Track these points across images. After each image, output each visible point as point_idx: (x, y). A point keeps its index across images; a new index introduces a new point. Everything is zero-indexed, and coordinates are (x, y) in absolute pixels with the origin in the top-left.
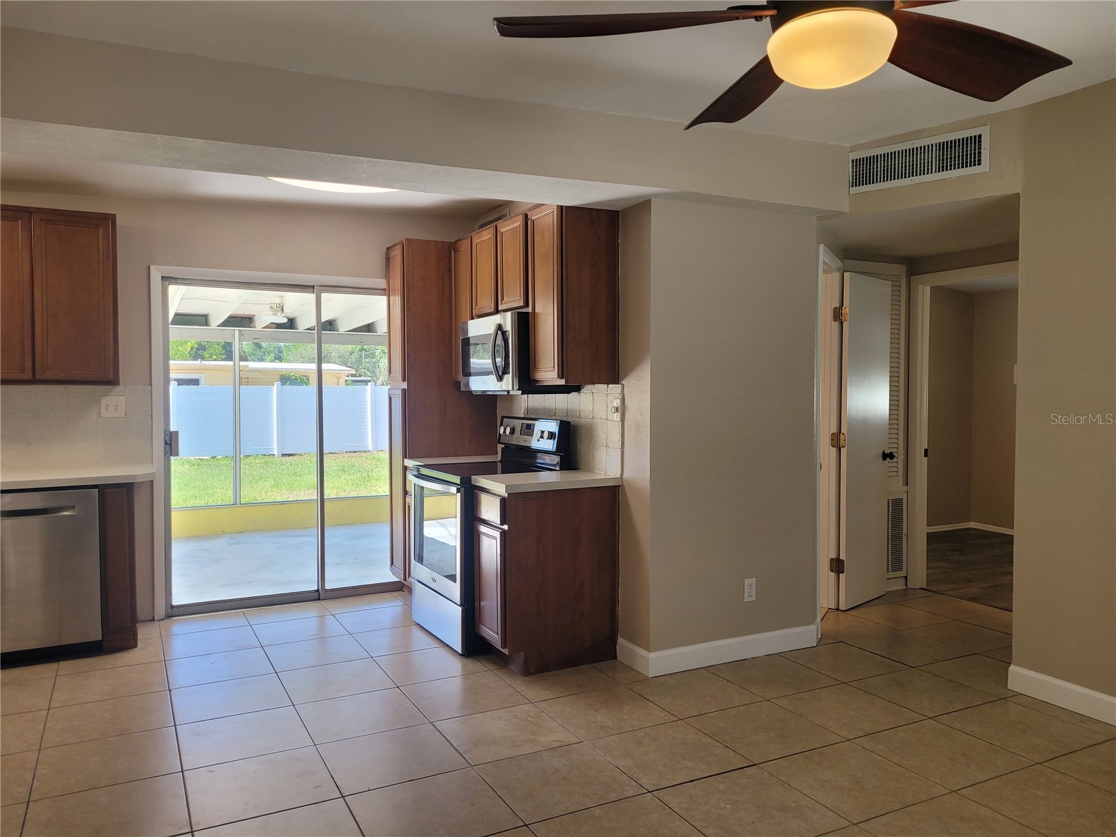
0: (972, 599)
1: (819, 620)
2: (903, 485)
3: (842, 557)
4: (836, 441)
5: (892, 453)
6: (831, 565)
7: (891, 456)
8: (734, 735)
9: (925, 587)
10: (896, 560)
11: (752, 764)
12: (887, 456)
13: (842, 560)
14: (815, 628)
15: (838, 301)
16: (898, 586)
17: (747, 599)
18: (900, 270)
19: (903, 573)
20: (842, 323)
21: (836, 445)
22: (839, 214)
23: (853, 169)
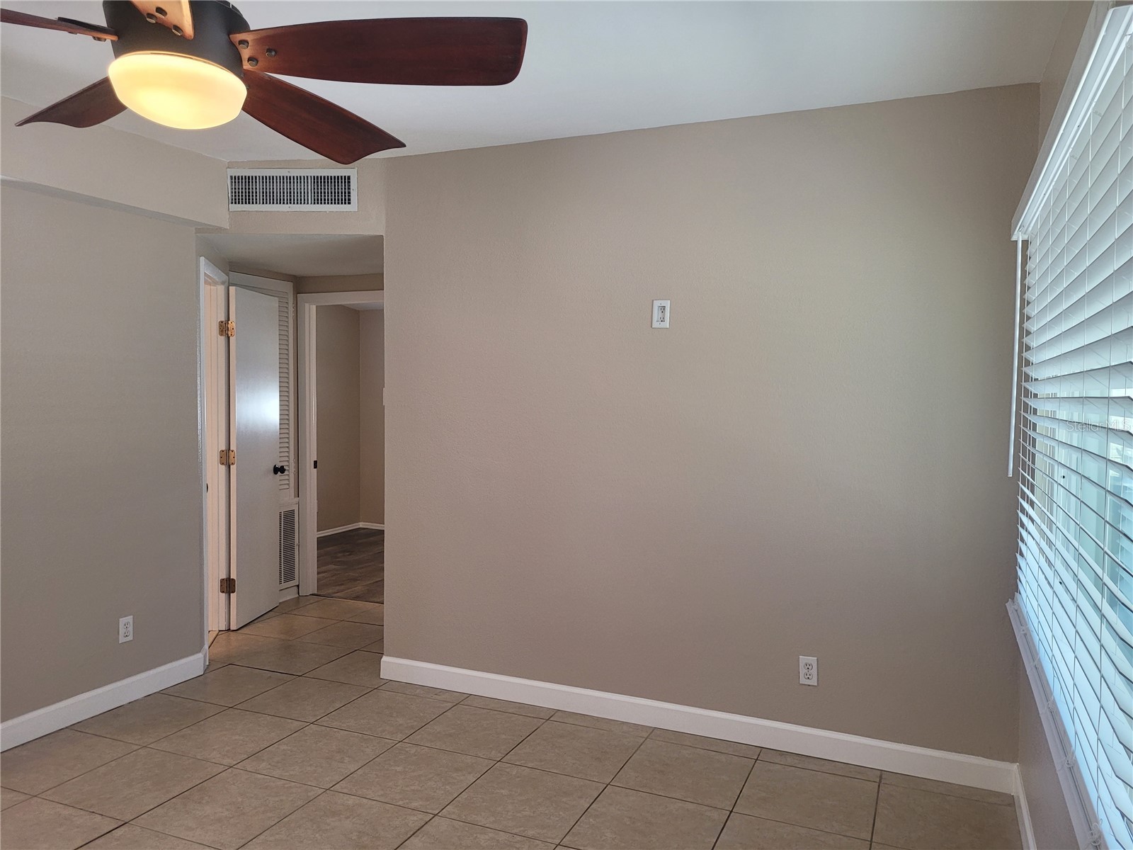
0: (357, 598)
1: (206, 646)
2: (295, 497)
3: (233, 576)
4: (226, 458)
5: (282, 467)
6: (221, 586)
7: (282, 470)
8: (102, 797)
9: (316, 592)
10: (288, 570)
11: (123, 823)
12: (278, 470)
13: (233, 579)
14: (203, 656)
15: (223, 315)
16: (291, 595)
17: (122, 639)
18: (288, 287)
19: (295, 582)
20: (229, 338)
21: (225, 463)
22: (219, 229)
23: (232, 185)
